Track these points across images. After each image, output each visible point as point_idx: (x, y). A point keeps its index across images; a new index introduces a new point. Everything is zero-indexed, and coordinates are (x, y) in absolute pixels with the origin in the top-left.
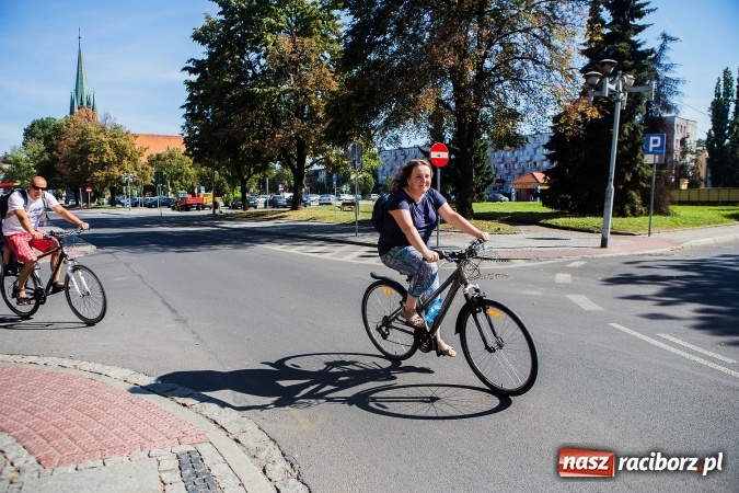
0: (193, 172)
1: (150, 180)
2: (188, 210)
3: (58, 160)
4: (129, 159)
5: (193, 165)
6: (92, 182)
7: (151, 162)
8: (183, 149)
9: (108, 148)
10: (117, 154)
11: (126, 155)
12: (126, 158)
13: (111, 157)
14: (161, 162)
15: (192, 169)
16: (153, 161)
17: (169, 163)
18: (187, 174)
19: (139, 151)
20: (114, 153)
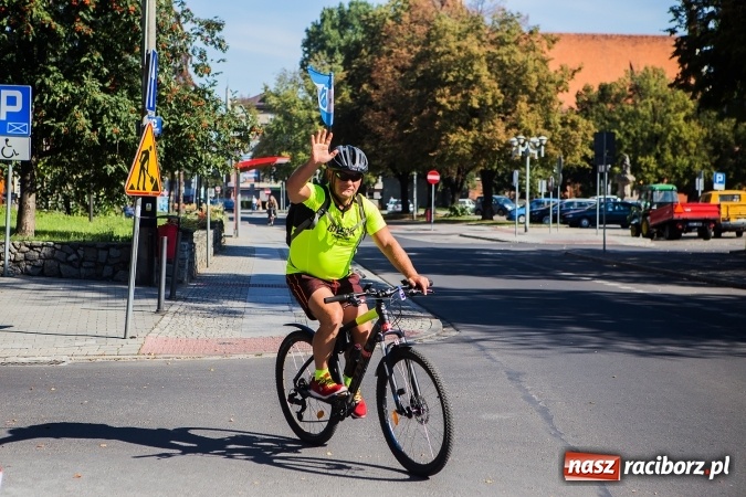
0: (692, 132)
1: (580, 154)
2: (675, 236)
3: (371, 104)
4: (529, 102)
5: (697, 115)
6: (443, 156)
7: (585, 106)
8: (672, 70)
9: (482, 69)
10: (504, 86)
11: (526, 90)
12: (526, 97)
13: (490, 94)
14: (609, 106)
15: (693, 123)
16: (590, 102)
17: (631, 108)
18: (678, 139)
19: (558, 78)
20: (496, 85)
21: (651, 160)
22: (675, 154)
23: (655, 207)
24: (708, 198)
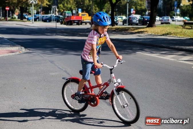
1: (46, 3)
6: (9, 2)
23: (66, 17)
24: (78, 15)
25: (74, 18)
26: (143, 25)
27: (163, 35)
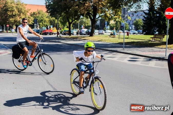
1: (31, 22)
2: (46, 35)
5: (47, 17)
6: (9, 22)
10: (19, 12)
11: (22, 12)
12: (22, 13)
13: (16, 13)
14: (35, 15)
15: (47, 18)
16: (32, 15)
17: (38, 16)
18: (45, 20)
19: (27, 11)
20: (17, 11)
21: (41, 23)
22: (45, 23)
23: (43, 30)
24: (50, 29)
25: (48, 31)
26: (88, 35)
27: (98, 41)
